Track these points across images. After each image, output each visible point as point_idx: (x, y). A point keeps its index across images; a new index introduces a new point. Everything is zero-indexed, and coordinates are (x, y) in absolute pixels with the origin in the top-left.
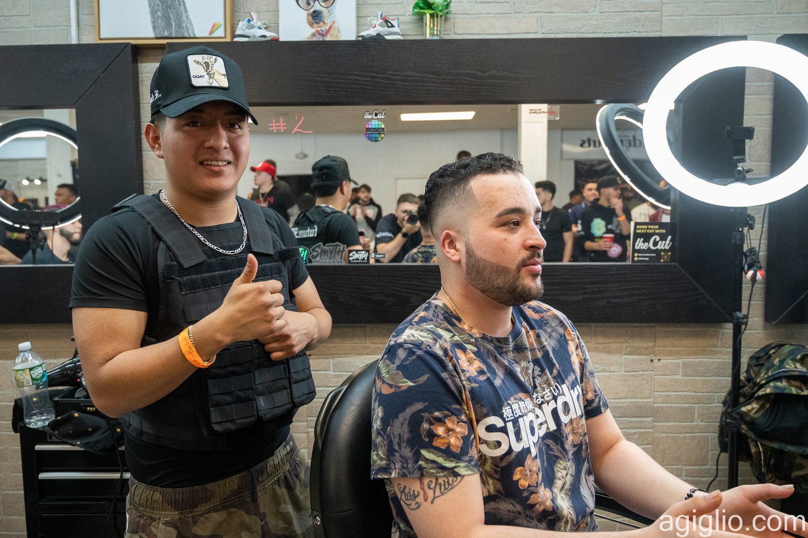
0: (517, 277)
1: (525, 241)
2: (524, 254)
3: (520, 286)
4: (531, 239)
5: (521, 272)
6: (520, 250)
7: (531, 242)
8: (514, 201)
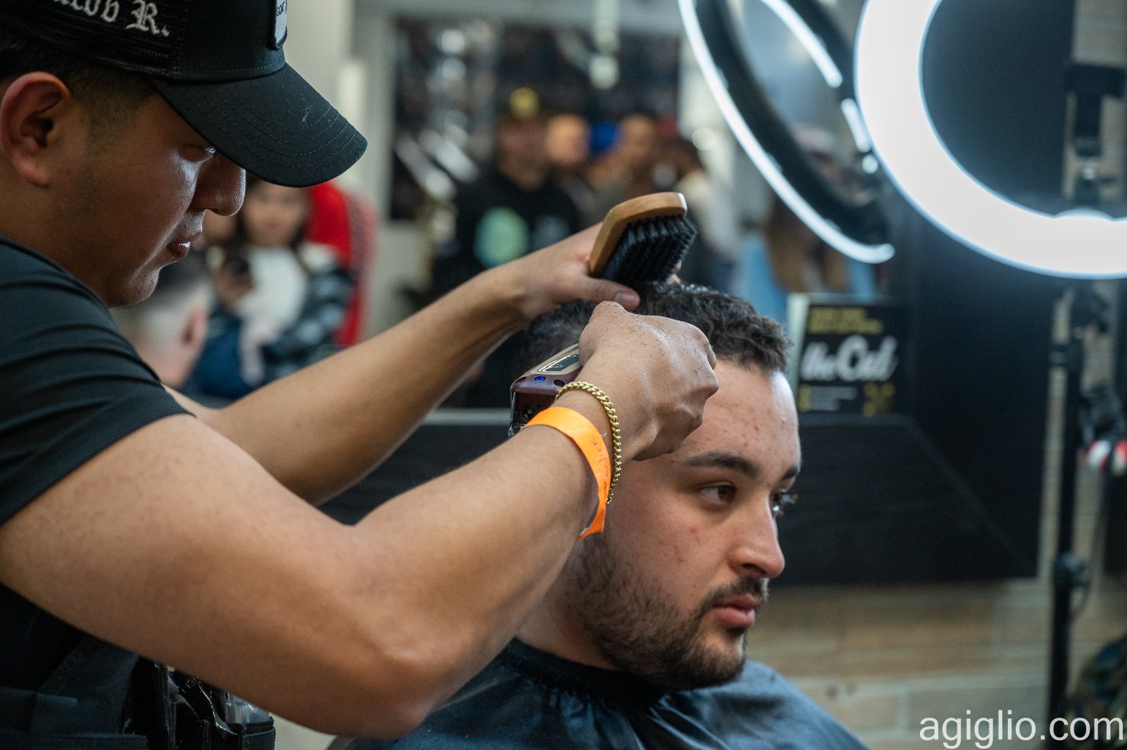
0: (694, 627)
1: (735, 546)
2: (725, 579)
3: (692, 651)
4: (751, 546)
5: (704, 619)
6: (718, 565)
7: (748, 554)
8: (742, 440)
